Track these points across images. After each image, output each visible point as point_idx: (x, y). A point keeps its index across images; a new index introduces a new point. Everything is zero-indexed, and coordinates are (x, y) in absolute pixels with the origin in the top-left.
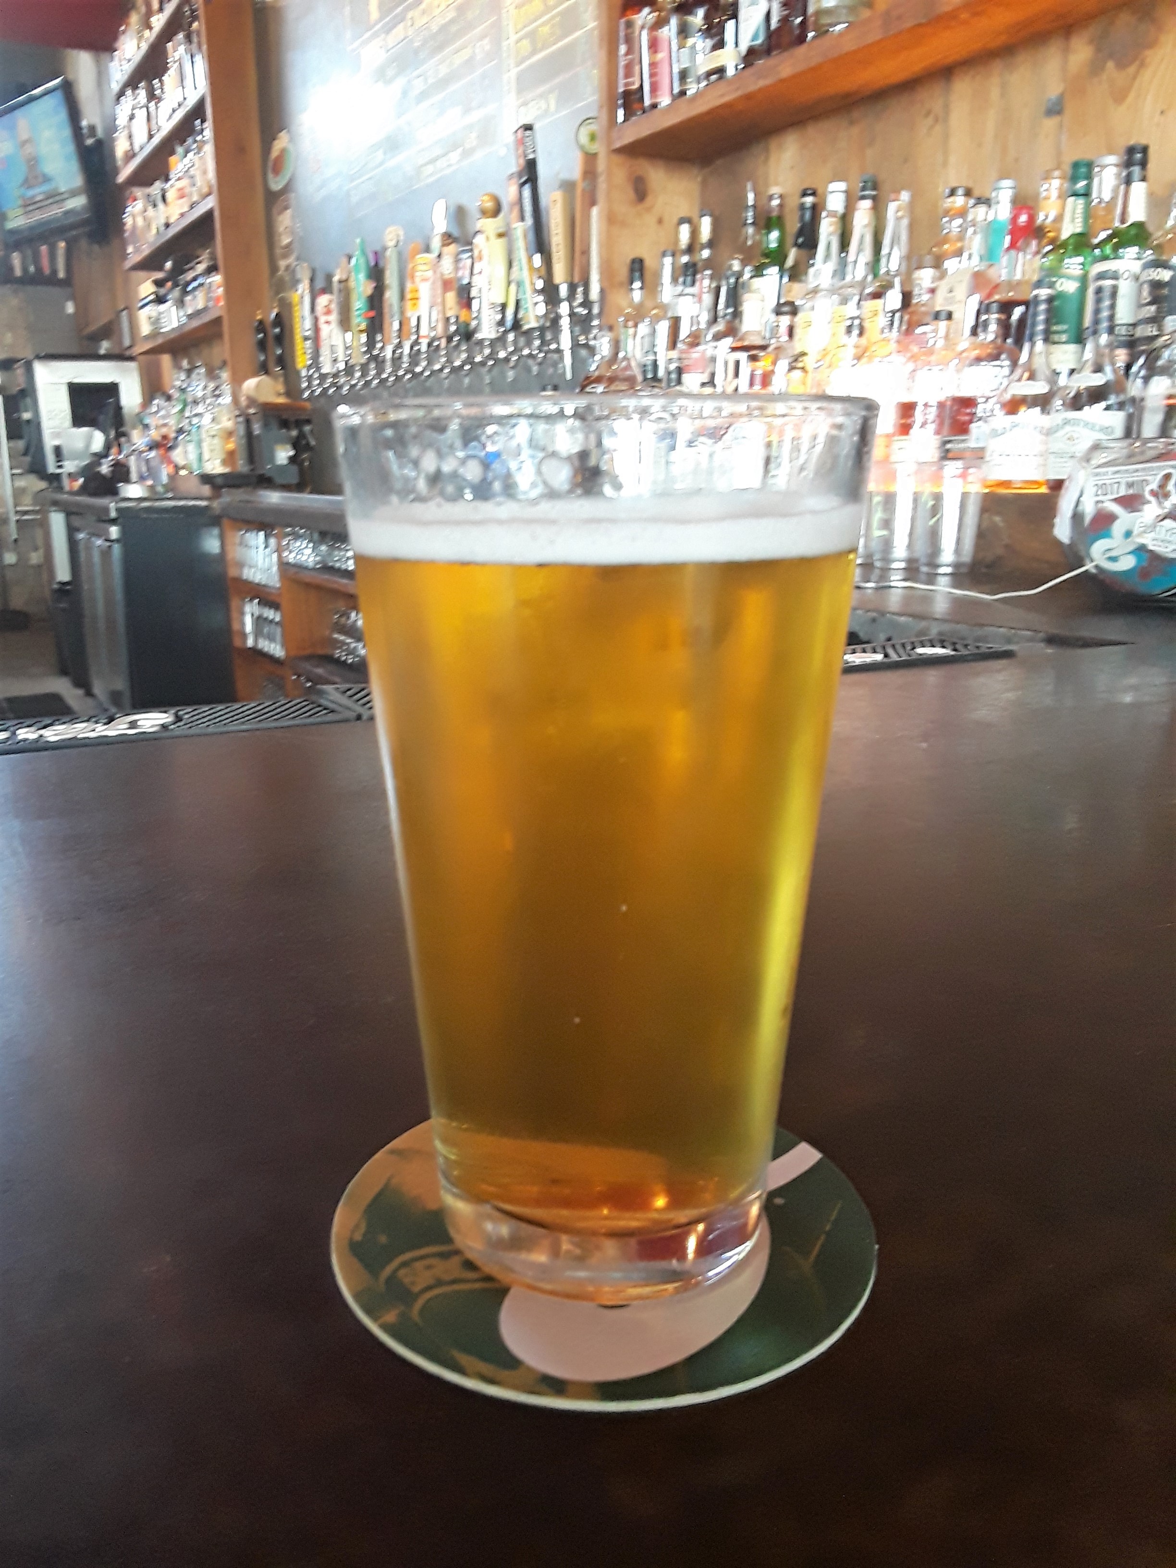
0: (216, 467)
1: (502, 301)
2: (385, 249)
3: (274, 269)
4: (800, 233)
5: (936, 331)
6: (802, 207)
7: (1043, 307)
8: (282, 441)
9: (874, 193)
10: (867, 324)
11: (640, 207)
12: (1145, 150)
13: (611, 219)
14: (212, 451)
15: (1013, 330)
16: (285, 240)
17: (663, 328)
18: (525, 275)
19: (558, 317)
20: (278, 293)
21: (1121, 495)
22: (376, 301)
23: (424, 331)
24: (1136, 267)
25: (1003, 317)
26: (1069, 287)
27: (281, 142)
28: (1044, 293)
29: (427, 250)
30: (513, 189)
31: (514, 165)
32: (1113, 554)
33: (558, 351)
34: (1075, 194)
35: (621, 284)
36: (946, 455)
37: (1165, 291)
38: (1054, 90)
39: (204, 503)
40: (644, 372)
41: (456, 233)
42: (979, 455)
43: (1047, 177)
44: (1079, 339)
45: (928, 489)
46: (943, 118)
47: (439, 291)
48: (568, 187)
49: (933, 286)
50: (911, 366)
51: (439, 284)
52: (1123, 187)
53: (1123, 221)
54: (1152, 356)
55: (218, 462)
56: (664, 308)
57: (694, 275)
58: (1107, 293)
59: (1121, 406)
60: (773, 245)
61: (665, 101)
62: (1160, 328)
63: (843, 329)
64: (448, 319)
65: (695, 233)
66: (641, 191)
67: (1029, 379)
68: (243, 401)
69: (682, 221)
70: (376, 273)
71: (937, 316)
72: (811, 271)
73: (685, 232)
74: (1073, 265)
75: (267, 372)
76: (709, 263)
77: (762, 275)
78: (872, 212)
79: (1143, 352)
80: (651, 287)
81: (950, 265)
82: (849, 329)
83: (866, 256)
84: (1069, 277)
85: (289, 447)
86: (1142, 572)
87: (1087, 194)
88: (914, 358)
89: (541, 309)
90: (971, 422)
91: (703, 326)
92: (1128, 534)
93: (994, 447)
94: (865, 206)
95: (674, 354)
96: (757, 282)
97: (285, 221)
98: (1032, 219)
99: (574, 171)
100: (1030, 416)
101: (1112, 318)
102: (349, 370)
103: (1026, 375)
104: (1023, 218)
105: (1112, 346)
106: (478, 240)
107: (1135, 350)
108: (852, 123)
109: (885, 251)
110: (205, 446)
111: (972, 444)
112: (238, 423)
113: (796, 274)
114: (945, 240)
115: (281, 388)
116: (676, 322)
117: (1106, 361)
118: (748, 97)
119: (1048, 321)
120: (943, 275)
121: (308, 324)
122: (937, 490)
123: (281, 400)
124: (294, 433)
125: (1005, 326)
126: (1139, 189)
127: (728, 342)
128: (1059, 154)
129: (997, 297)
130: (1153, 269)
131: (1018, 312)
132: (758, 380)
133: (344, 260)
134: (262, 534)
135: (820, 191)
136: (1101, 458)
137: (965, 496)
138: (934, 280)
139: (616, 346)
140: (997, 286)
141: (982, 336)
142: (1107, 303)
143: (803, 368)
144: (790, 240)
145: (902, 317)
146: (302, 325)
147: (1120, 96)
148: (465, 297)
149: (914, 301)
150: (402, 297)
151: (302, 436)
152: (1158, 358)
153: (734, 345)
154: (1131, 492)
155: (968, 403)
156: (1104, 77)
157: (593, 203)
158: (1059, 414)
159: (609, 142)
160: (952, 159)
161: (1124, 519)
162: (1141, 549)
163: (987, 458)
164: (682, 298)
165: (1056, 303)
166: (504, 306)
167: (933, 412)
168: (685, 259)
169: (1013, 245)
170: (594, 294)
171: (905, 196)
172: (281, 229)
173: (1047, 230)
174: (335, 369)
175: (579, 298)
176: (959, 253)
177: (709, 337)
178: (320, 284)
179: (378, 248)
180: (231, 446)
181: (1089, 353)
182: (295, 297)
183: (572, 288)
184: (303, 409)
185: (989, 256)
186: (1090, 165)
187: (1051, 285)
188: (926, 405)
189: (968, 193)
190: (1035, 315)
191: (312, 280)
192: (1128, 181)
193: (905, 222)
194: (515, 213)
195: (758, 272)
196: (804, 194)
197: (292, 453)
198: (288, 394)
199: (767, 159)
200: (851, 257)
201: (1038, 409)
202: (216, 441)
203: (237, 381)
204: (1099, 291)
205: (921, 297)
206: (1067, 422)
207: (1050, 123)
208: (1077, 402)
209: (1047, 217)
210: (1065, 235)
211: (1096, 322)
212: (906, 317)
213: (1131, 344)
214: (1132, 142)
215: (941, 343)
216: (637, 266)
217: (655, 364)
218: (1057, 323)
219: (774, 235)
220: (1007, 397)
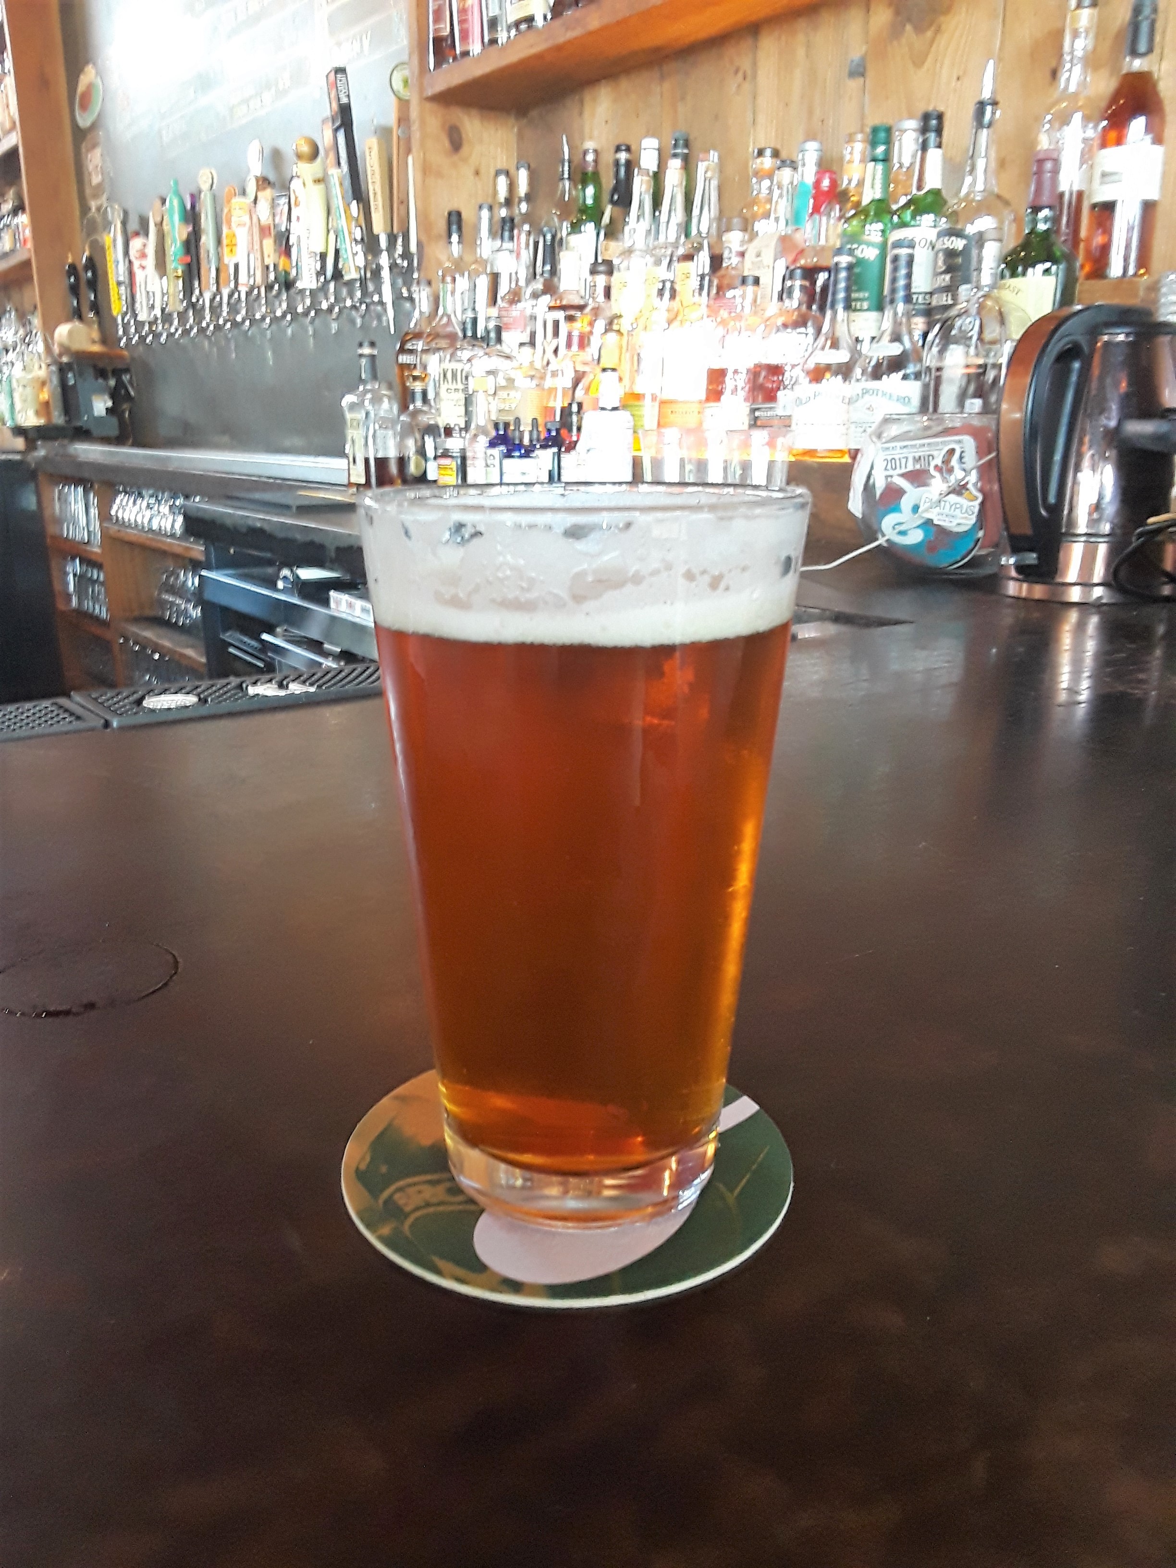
0: (30, 419)
1: (323, 250)
2: (200, 192)
3: (85, 209)
4: (615, 190)
5: (743, 297)
6: (617, 163)
7: (843, 275)
8: (100, 391)
9: (686, 151)
10: (677, 287)
11: (456, 158)
12: (940, 117)
13: (426, 170)
14: (25, 401)
15: (817, 297)
16: (96, 179)
17: (483, 283)
18: (343, 222)
19: (379, 268)
20: (89, 235)
21: (908, 470)
22: (192, 245)
23: (243, 278)
24: (932, 235)
25: (807, 284)
26: (870, 254)
27: (88, 76)
28: (844, 260)
29: (244, 193)
30: (328, 133)
31: (327, 109)
32: (902, 528)
33: (381, 303)
34: (874, 160)
35: (439, 237)
36: (755, 423)
37: (960, 260)
38: (857, 52)
39: (18, 457)
40: (464, 331)
41: (272, 177)
42: (786, 423)
43: (850, 139)
44: (880, 308)
45: (736, 458)
46: (750, 77)
47: (256, 238)
48: (384, 133)
49: (741, 249)
50: (721, 331)
51: (256, 230)
52: (919, 153)
53: (919, 188)
54: (947, 327)
55: (31, 413)
56: (484, 262)
57: (511, 230)
58: (903, 262)
59: (917, 376)
60: (589, 201)
61: (476, 48)
62: (955, 298)
63: (655, 292)
64: (268, 267)
65: (512, 187)
66: (456, 142)
67: (831, 347)
68: (56, 349)
69: (498, 173)
70: (192, 216)
71: (744, 281)
72: (627, 229)
73: (502, 183)
74: (874, 231)
75: (80, 318)
76: (527, 218)
77: (580, 232)
78: (683, 172)
79: (937, 321)
80: (469, 241)
81: (760, 226)
82: (661, 293)
83: (679, 216)
84: (869, 244)
85: (107, 397)
86: (930, 545)
87: (886, 159)
88: (723, 323)
89: (360, 261)
90: (778, 389)
91: (522, 283)
92: (916, 509)
93: (799, 416)
94: (675, 166)
95: (494, 312)
96: (574, 239)
97: (94, 160)
98: (834, 183)
99: (391, 118)
100: (832, 383)
101: (908, 286)
102: (167, 318)
103: (829, 343)
104: (826, 183)
105: (909, 315)
106: (295, 185)
107: (932, 319)
108: (662, 78)
109: (696, 211)
110: (16, 395)
111: (780, 412)
112: (52, 372)
113: (612, 232)
114: (755, 202)
115: (95, 334)
116: (495, 278)
117: (904, 330)
118: (559, 48)
119: (848, 290)
120: (753, 236)
121: (122, 268)
122: (746, 458)
123: (96, 348)
124: (112, 382)
125: (810, 295)
126: (934, 156)
127: (546, 300)
128: (863, 117)
129: (802, 262)
130: (947, 238)
131: (822, 277)
132: (575, 341)
133: (158, 203)
134: (80, 490)
135: (633, 148)
136: (894, 430)
137: (771, 464)
138: (743, 243)
139: (436, 301)
140: (802, 252)
141: (787, 302)
142: (903, 272)
143: (619, 331)
144: (606, 197)
145: (710, 281)
146: (116, 271)
147: (919, 61)
148: (284, 242)
149: (724, 265)
150: (219, 241)
151: (120, 384)
152: (952, 327)
153: (552, 304)
154: (918, 467)
155: (776, 370)
156: (904, 41)
157: (409, 151)
158: (860, 383)
159: (421, 89)
160: (761, 118)
161: (912, 494)
162: (928, 523)
163: (793, 427)
164: (500, 253)
165: (857, 270)
166: (323, 257)
167: (742, 380)
168: (503, 212)
169: (816, 210)
170: (413, 248)
171: (714, 156)
172: (91, 168)
173: (851, 194)
174: (152, 316)
175: (399, 250)
176: (767, 215)
177: (528, 295)
178: (133, 225)
179: (194, 191)
180: (45, 396)
181: (887, 324)
182: (107, 239)
183: (392, 239)
184: (121, 357)
185: (795, 219)
186: (889, 130)
187: (851, 252)
188: (736, 372)
189: (776, 154)
190: (836, 282)
191: (124, 223)
192: (924, 147)
193: (714, 183)
194: (332, 156)
195: (575, 228)
196: (618, 149)
197: (110, 404)
198: (104, 341)
199: (581, 114)
200: (664, 218)
201: (840, 377)
202: (29, 390)
203: (49, 329)
204: (896, 259)
205: (730, 260)
206: (865, 392)
207: (854, 84)
208: (877, 373)
209: (850, 181)
210: (865, 201)
211: (893, 291)
212: (715, 282)
213: (929, 312)
214: (931, 108)
215: (747, 310)
216: (454, 218)
217: (475, 321)
218: (859, 290)
219: (590, 191)
220: (811, 365)
